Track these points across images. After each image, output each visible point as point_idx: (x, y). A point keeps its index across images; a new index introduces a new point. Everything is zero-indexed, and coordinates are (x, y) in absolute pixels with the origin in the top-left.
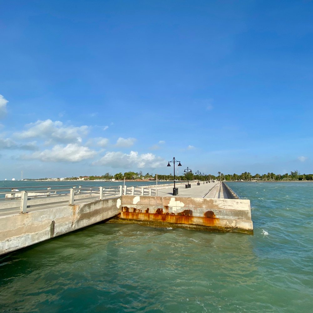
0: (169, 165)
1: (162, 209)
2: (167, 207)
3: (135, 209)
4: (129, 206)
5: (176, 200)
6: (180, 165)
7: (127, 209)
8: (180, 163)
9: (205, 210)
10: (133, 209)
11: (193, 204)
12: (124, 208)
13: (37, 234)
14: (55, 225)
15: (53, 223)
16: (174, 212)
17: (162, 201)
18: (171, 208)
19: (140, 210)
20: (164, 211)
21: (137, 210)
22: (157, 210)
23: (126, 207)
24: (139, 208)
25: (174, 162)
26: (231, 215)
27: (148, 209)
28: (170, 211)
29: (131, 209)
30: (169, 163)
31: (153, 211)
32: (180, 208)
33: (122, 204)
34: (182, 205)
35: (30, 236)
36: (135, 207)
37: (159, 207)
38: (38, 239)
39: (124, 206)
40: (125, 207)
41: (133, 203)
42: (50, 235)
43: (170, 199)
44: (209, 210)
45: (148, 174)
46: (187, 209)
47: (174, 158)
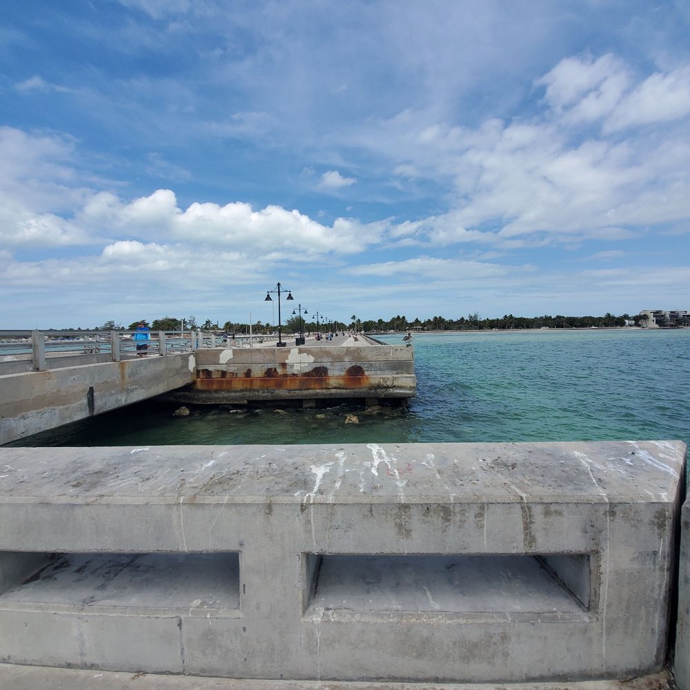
0: (268, 298)
1: (275, 369)
2: (284, 365)
3: (224, 373)
4: (211, 368)
5: (301, 352)
6: (290, 297)
7: (208, 373)
8: (290, 295)
9: (348, 366)
10: (220, 373)
11: (328, 356)
12: (201, 373)
13: (67, 409)
14: (95, 394)
15: (91, 390)
16: (296, 373)
17: (274, 355)
18: (292, 366)
19: (233, 373)
20: (280, 371)
21: (228, 374)
22: (266, 370)
23: (207, 370)
24: (232, 369)
25: (279, 292)
26: (387, 369)
27: (249, 371)
28: (289, 371)
29: (216, 372)
30: (268, 296)
31: (258, 372)
32: (307, 365)
33: (197, 364)
34: (311, 359)
35: (57, 412)
36: (224, 368)
37: (270, 366)
38: (70, 417)
39: (201, 368)
40: (203, 371)
41: (221, 362)
42: (88, 412)
43: (290, 351)
44: (354, 364)
45: (208, 322)
46: (318, 365)
47: (279, 284)
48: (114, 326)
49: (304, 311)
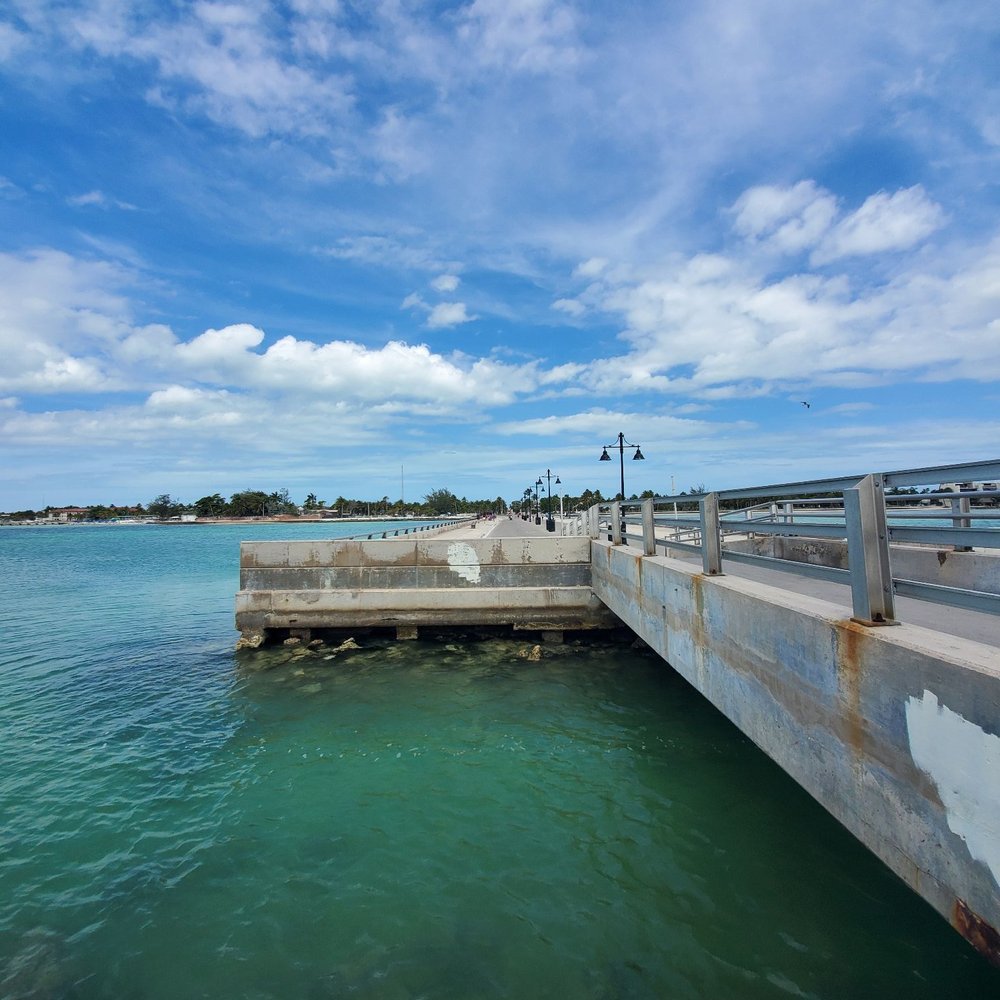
0: (605, 457)
6: (639, 456)
25: (621, 447)
30: (605, 453)
45: (311, 497)
47: (621, 436)
48: (168, 502)
49: (554, 480)
